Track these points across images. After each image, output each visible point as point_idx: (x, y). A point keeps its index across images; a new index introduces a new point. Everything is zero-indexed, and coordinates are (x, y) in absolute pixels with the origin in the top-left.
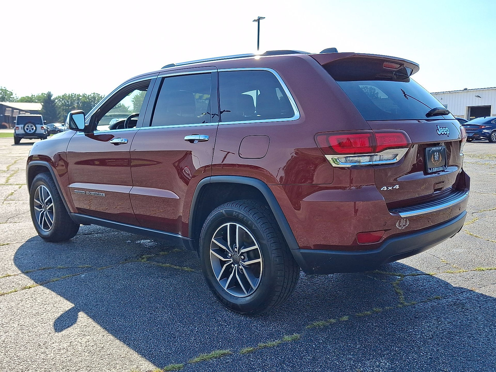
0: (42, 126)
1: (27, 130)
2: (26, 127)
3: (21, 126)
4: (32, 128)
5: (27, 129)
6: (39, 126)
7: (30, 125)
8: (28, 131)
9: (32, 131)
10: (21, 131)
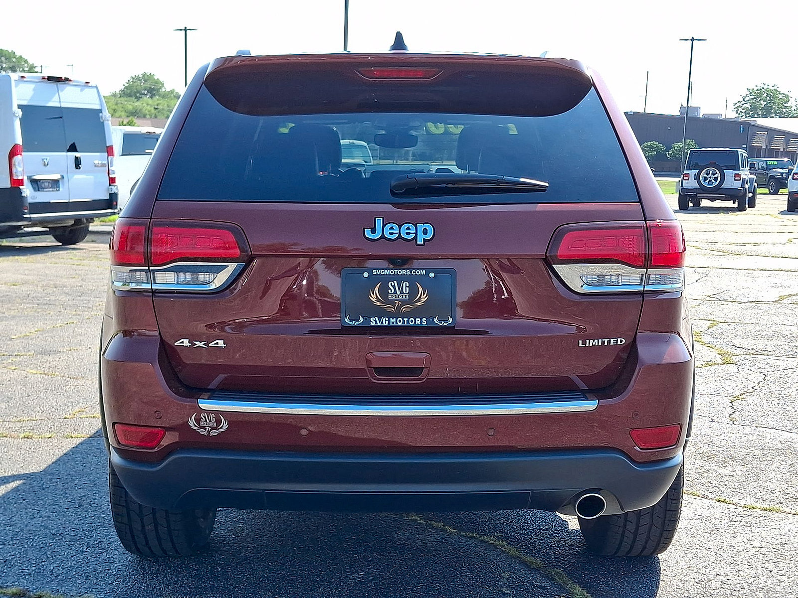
0: (737, 172)
1: (704, 181)
2: (703, 174)
3: (693, 173)
4: (716, 176)
5: (705, 179)
6: (729, 173)
7: (711, 170)
8: (705, 184)
9: (715, 184)
10: (692, 184)
